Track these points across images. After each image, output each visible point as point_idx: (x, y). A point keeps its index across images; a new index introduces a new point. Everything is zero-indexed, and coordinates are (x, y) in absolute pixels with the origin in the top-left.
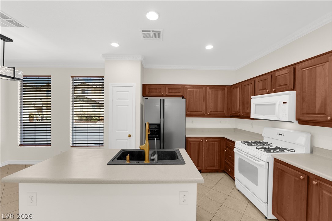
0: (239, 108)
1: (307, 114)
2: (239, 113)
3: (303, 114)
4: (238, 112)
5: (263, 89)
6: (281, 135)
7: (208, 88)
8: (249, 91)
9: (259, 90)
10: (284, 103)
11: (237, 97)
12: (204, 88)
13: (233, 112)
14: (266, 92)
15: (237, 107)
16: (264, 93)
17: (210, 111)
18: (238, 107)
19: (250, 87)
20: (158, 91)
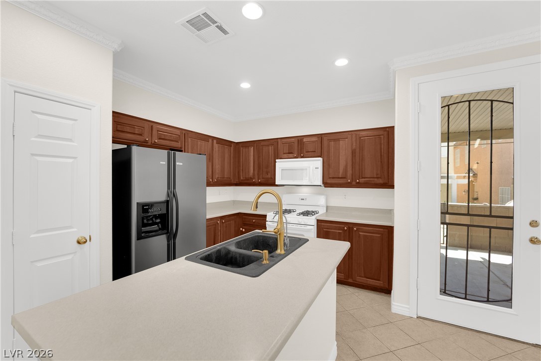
0: (254, 173)
1: (333, 178)
2: (254, 179)
3: (330, 178)
4: (251, 178)
5: (289, 153)
6: (303, 199)
7: (215, 141)
8: (269, 152)
9: (284, 153)
10: (316, 168)
11: (249, 159)
12: (210, 140)
13: (242, 178)
14: (292, 157)
15: (249, 172)
16: (290, 157)
17: (217, 177)
18: (252, 172)
19: (271, 149)
20: (137, 133)
